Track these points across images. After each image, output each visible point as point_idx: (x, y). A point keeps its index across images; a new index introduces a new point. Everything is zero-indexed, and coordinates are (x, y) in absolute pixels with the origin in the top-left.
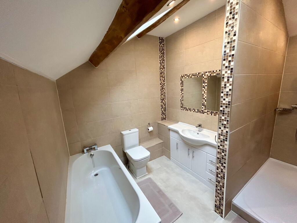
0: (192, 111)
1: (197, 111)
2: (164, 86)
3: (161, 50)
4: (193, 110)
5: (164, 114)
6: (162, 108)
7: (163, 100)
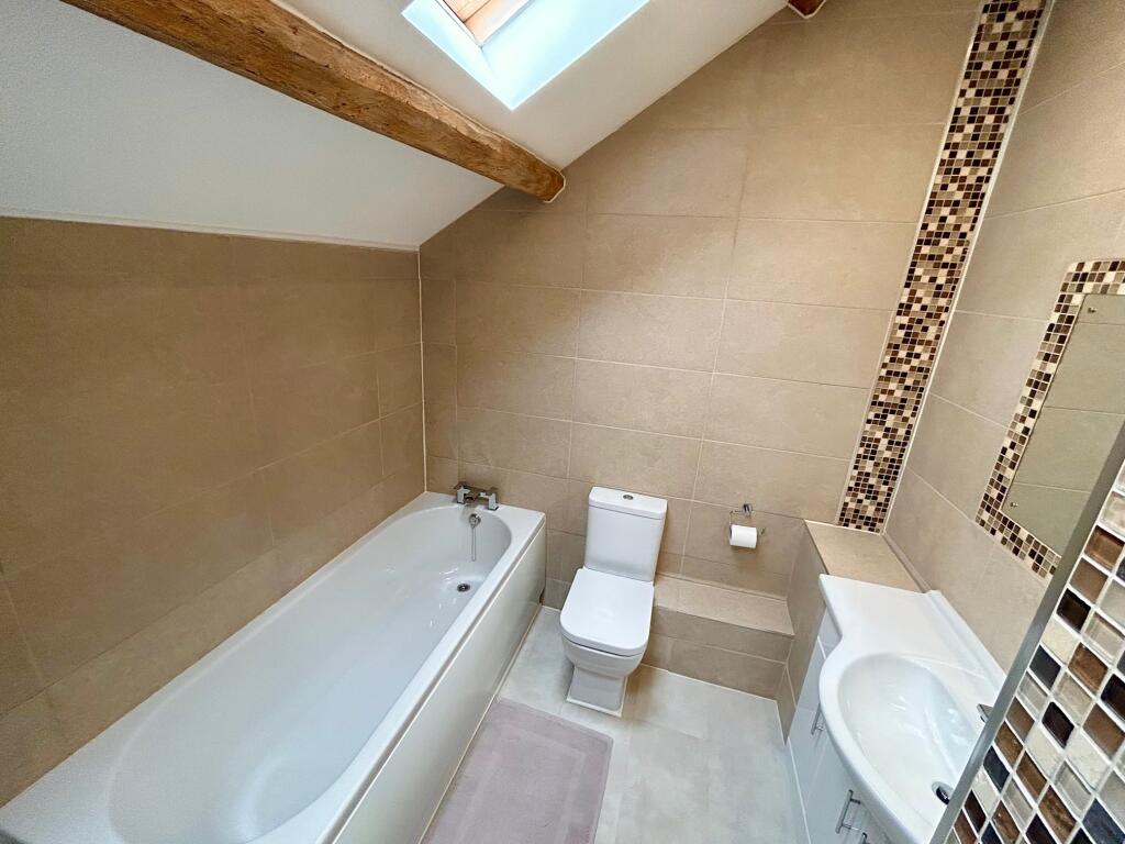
2: (929, 322)
5: (869, 492)
6: (865, 457)
7: (893, 412)
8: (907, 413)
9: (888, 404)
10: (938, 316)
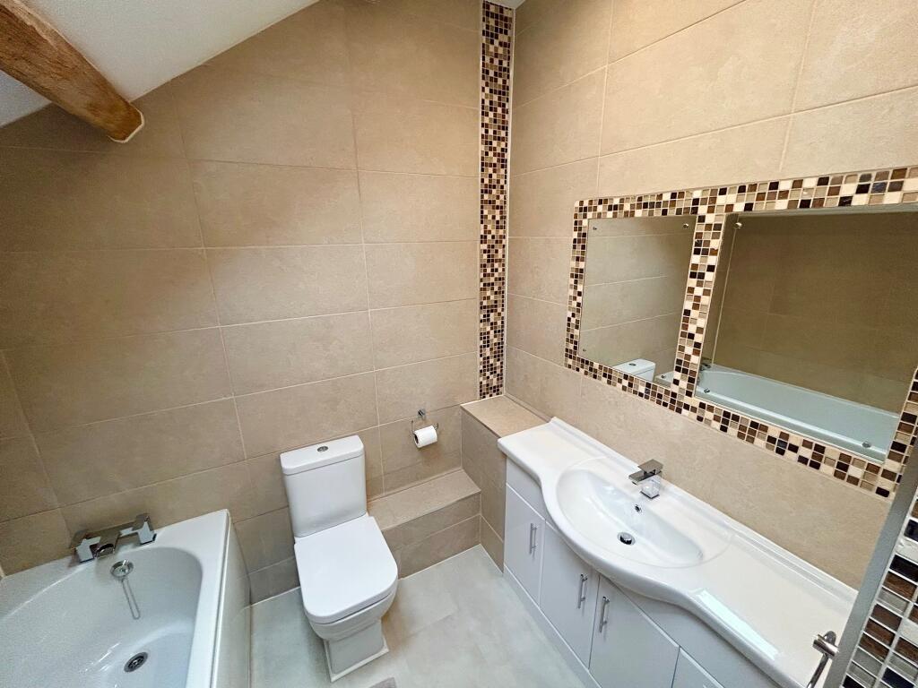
0: (619, 386)
1: (642, 389)
2: (497, 247)
3: (492, 74)
4: (625, 383)
5: (492, 369)
6: (484, 346)
7: (492, 311)
8: (499, 310)
9: (488, 307)
10: (501, 242)
